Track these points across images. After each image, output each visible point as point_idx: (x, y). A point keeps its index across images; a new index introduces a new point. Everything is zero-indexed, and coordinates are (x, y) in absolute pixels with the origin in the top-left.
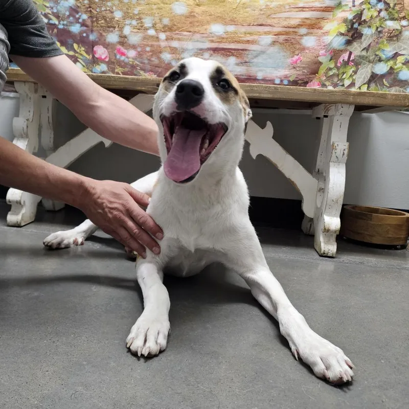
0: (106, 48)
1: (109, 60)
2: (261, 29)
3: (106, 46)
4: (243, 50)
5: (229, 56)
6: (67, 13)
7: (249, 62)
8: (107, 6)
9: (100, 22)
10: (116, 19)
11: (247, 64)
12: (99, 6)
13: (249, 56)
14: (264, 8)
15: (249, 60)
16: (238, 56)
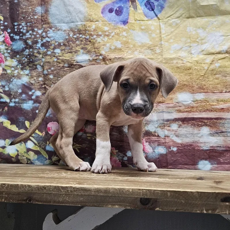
4: (217, 119)
5: (202, 126)
6: (20, 91)
7: (226, 132)
11: (224, 134)
12: (54, 82)
13: (225, 125)
15: (226, 129)
16: (212, 125)
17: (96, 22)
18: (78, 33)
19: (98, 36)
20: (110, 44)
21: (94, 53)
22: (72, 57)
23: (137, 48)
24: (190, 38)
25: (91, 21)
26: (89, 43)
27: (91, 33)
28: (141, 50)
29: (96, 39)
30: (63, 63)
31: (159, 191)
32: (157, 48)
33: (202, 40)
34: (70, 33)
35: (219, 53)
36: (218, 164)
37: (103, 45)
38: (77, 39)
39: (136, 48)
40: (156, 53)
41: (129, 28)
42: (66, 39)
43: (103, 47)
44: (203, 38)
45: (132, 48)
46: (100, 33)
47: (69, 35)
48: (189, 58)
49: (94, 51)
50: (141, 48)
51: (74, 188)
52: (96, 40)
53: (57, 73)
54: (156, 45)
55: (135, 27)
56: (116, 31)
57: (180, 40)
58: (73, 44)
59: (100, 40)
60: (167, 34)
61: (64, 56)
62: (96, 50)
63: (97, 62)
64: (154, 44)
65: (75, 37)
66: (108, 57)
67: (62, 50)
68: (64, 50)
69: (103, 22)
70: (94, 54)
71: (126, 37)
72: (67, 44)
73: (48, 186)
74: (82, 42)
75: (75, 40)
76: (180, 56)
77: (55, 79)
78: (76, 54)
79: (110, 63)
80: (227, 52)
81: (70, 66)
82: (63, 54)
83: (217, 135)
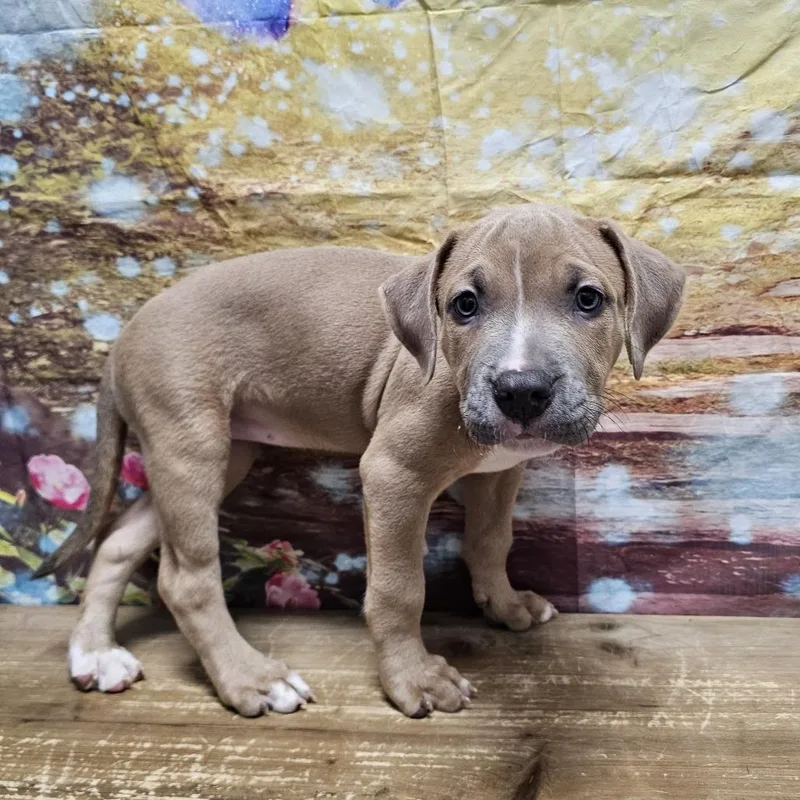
0: (78, 464)
2: (731, 346)
3: (76, 457)
4: (658, 436)
5: (601, 462)
7: (690, 483)
8: (53, 298)
9: (32, 365)
10: (99, 347)
11: (683, 490)
12: (17, 300)
13: (687, 458)
14: (745, 260)
15: (690, 474)
16: (639, 459)
17: (148, 28)
18: (79, 81)
19: (169, 93)
20: (222, 131)
21: (162, 172)
22: (74, 193)
23: (342, 150)
24: (557, 99)
25: (127, 24)
26: (132, 126)
27: (135, 83)
28: (357, 156)
29: (160, 110)
30: (37, 221)
32: (424, 145)
34: (43, 83)
35: (677, 171)
36: (656, 589)
37: (196, 137)
38: (81, 106)
39: (336, 148)
40: (419, 171)
41: (299, 53)
42: (34, 110)
43: (193, 145)
44: (611, 99)
45: (320, 146)
46: (174, 81)
47: (41, 90)
48: (557, 194)
49: (159, 164)
50: (356, 145)
52: (162, 117)
53: (21, 263)
54: (419, 133)
55: (324, 46)
56: (240, 70)
57: (517, 110)
58: (68, 132)
59: (179, 112)
60: (462, 81)
61: (35, 186)
62: (168, 161)
63: (179, 214)
64: (408, 128)
65: (69, 96)
66: (220, 194)
67: (23, 161)
68: (32, 158)
69: (178, 24)
70: (160, 178)
71: (288, 95)
72: (37, 130)
74: (105, 124)
75: (71, 115)
76: (517, 186)
77: (17, 289)
78: (86, 178)
79: (236, 218)
80: (708, 168)
81: (71, 230)
82: (32, 177)
83: (657, 494)
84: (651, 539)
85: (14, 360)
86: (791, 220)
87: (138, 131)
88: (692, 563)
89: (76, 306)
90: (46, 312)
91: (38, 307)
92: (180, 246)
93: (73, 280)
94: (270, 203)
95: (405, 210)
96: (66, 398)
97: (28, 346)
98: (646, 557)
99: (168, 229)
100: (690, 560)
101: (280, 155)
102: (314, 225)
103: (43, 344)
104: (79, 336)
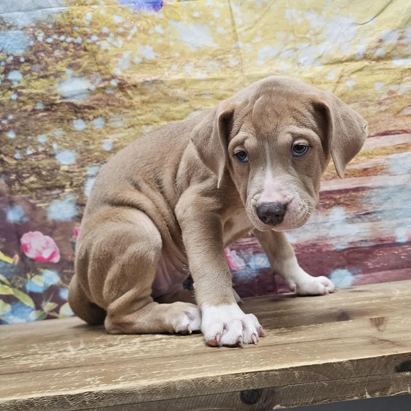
0: (51, 235)
1: (62, 261)
2: (386, 141)
3: (50, 230)
4: (356, 190)
5: (330, 206)
7: (374, 212)
8: (39, 144)
9: (26, 181)
10: (64, 168)
11: (371, 216)
12: (19, 146)
13: (372, 199)
14: (387, 99)
15: (374, 208)
16: (349, 203)
17: (92, 6)
18: (55, 33)
19: (102, 36)
20: (130, 52)
21: (98, 74)
22: (51, 87)
23: (190, 59)
24: (293, 31)
25: (82, 4)
26: (83, 52)
27: (86, 31)
28: (198, 62)
29: (98, 43)
30: (31, 104)
31: (276, 370)
32: (230, 56)
33: (317, 34)
34: (36, 34)
35: (351, 60)
36: (364, 272)
37: (116, 56)
38: (56, 45)
39: (187, 59)
40: (229, 67)
41: (167, 17)
42: (31, 48)
43: (115, 59)
44: (318, 30)
45: (179, 58)
46: (105, 30)
47: (35, 38)
48: (296, 74)
49: (97, 70)
50: (197, 57)
51: (97, 394)
52: (99, 46)
53: (23, 126)
54: (228, 50)
55: (180, 14)
56: (139, 25)
57: (274, 38)
58: (48, 58)
59: (107, 44)
60: (247, 26)
61: (31, 86)
62: (101, 67)
63: (107, 94)
64: (222, 48)
65: (50, 40)
66: (129, 82)
67: (24, 74)
68: (30, 71)
69: (107, 5)
70: (97, 77)
71: (162, 36)
72: (33, 57)
73: (38, 399)
74: (68, 52)
75: (51, 49)
77: (20, 140)
78: (58, 80)
79: (136, 94)
80: (365, 57)
81: (49, 107)
82: (30, 81)
83: (359, 220)
84: (359, 245)
85: (17, 180)
86: (405, 79)
87: (86, 55)
88: (380, 256)
89: (51, 147)
90: (35, 152)
91: (31, 149)
92: (107, 111)
93: (50, 134)
94: (154, 85)
95: (223, 86)
96: (45, 198)
97: (24, 171)
98: (357, 255)
99: (101, 103)
100: (378, 255)
101: (159, 63)
102: (177, 95)
103: (33, 169)
104: (52, 163)
